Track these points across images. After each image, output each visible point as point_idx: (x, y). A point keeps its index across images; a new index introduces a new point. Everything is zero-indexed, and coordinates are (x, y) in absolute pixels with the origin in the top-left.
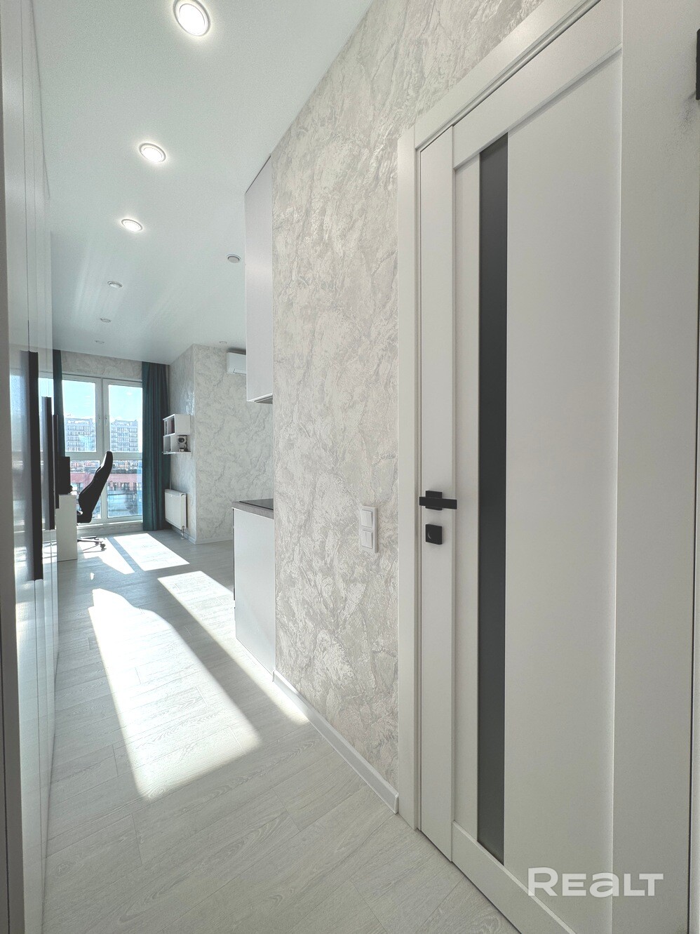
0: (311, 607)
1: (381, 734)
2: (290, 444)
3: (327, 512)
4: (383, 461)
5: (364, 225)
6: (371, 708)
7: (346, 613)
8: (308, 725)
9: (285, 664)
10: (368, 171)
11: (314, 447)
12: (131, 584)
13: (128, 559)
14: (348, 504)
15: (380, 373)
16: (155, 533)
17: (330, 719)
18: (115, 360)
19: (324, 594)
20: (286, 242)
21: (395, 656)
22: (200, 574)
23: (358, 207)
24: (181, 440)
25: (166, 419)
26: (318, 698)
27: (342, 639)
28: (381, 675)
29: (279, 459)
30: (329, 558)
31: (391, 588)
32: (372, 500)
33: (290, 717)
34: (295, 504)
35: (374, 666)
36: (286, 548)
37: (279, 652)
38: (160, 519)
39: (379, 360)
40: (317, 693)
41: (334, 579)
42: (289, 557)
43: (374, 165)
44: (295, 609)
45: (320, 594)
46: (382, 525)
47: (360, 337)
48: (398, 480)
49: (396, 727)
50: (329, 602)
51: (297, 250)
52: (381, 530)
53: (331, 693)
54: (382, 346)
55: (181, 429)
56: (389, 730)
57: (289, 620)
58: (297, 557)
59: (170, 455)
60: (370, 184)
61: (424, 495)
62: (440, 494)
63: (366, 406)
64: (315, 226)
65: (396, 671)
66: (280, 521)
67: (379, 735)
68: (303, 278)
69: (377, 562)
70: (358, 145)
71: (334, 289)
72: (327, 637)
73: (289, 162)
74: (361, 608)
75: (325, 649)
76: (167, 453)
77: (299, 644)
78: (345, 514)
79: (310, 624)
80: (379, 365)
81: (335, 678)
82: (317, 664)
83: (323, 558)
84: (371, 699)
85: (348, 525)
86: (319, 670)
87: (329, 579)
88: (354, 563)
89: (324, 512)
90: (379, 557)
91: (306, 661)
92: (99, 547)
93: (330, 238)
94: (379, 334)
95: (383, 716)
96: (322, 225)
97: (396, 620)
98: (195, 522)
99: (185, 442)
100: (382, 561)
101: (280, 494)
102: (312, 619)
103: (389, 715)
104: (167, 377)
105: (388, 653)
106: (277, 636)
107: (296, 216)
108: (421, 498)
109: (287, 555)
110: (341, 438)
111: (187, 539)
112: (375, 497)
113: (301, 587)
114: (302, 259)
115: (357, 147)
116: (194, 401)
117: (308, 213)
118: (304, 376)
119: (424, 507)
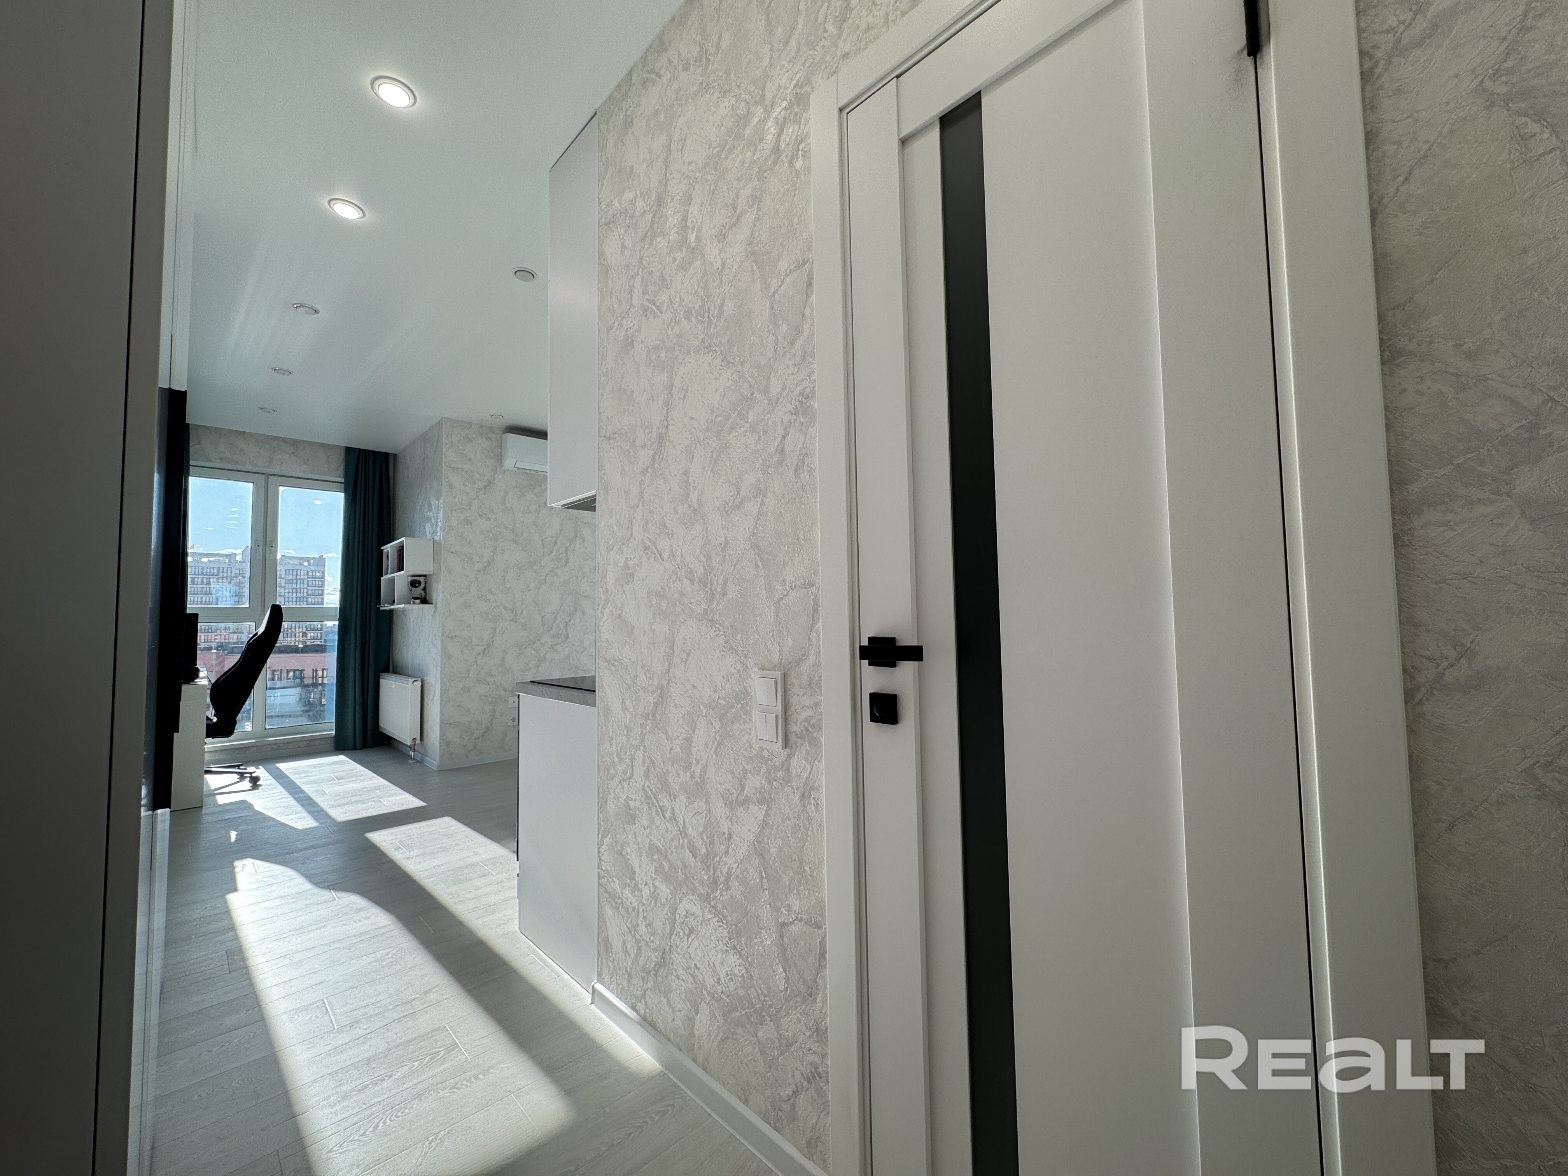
0: (666, 856)
1: (797, 1073)
2: (629, 575)
3: (694, 686)
4: (793, 594)
5: (757, 219)
6: (778, 1028)
7: (730, 861)
8: (662, 1075)
9: (614, 969)
10: (761, 140)
11: (670, 577)
12: (312, 847)
13: (307, 803)
14: (732, 670)
15: (787, 450)
16: (359, 754)
17: (700, 1060)
18: (295, 443)
19: (691, 832)
20: (623, 246)
21: (820, 928)
22: (447, 822)
23: (747, 192)
24: (414, 584)
25: (389, 548)
26: (679, 1022)
27: (724, 907)
28: (795, 964)
29: (607, 601)
30: (700, 766)
31: (811, 808)
32: (776, 659)
33: (626, 1065)
34: (636, 677)
35: (783, 949)
36: (618, 755)
37: (605, 946)
38: (369, 727)
39: (786, 429)
40: (678, 1013)
41: (707, 802)
42: (624, 773)
43: (772, 130)
44: (635, 863)
45: (683, 832)
46: (794, 701)
47: (752, 394)
48: (821, 622)
49: (824, 1056)
50: (699, 843)
51: (641, 259)
52: (792, 709)
53: (704, 1009)
54: (790, 407)
55: (414, 565)
56: (812, 1064)
57: (624, 886)
58: (639, 771)
59: (391, 611)
60: (766, 159)
61: (865, 643)
62: (893, 640)
63: (763, 504)
64: (673, 222)
65: (822, 955)
66: (607, 710)
67: (793, 1076)
68: (653, 302)
69: (786, 767)
70: (746, 101)
71: (706, 318)
72: (695, 909)
73: (629, 122)
74: (759, 850)
75: (691, 931)
76: (388, 607)
77: (642, 929)
78: (728, 686)
79: (664, 888)
80: (784, 437)
81: (710, 981)
82: (678, 960)
83: (688, 767)
84: (778, 1011)
85: (732, 707)
86: (681, 971)
87: (700, 804)
88: (745, 771)
89: (689, 687)
90: (790, 757)
91: (655, 957)
92: (246, 784)
93: (698, 240)
94: (784, 388)
95: (801, 1038)
96: (685, 219)
97: (821, 863)
98: (437, 729)
99: (422, 586)
100: (794, 762)
101: (609, 662)
102: (667, 878)
103: (810, 1037)
104: (391, 474)
105: (808, 922)
106: (601, 918)
107: (640, 205)
108: (862, 648)
109: (621, 768)
110: (719, 558)
111: (421, 762)
112: (781, 655)
113: (646, 825)
114: (651, 273)
115: (743, 104)
116: (441, 515)
117: (660, 201)
118: (654, 460)
119: (865, 662)
